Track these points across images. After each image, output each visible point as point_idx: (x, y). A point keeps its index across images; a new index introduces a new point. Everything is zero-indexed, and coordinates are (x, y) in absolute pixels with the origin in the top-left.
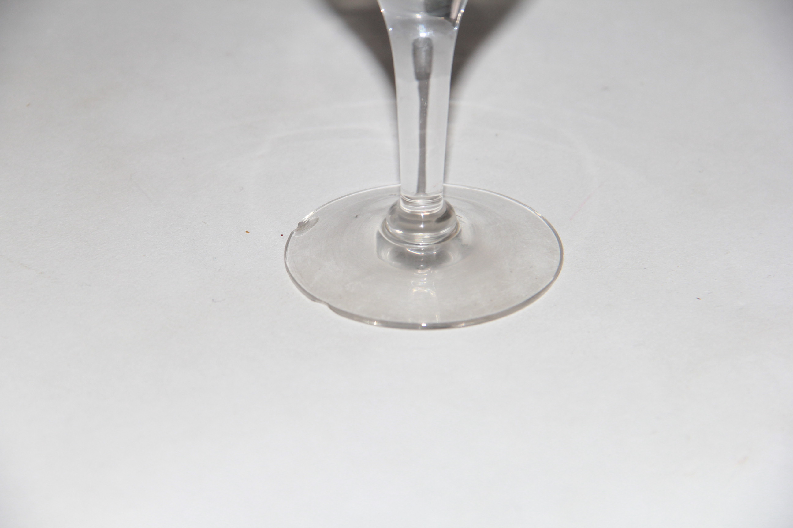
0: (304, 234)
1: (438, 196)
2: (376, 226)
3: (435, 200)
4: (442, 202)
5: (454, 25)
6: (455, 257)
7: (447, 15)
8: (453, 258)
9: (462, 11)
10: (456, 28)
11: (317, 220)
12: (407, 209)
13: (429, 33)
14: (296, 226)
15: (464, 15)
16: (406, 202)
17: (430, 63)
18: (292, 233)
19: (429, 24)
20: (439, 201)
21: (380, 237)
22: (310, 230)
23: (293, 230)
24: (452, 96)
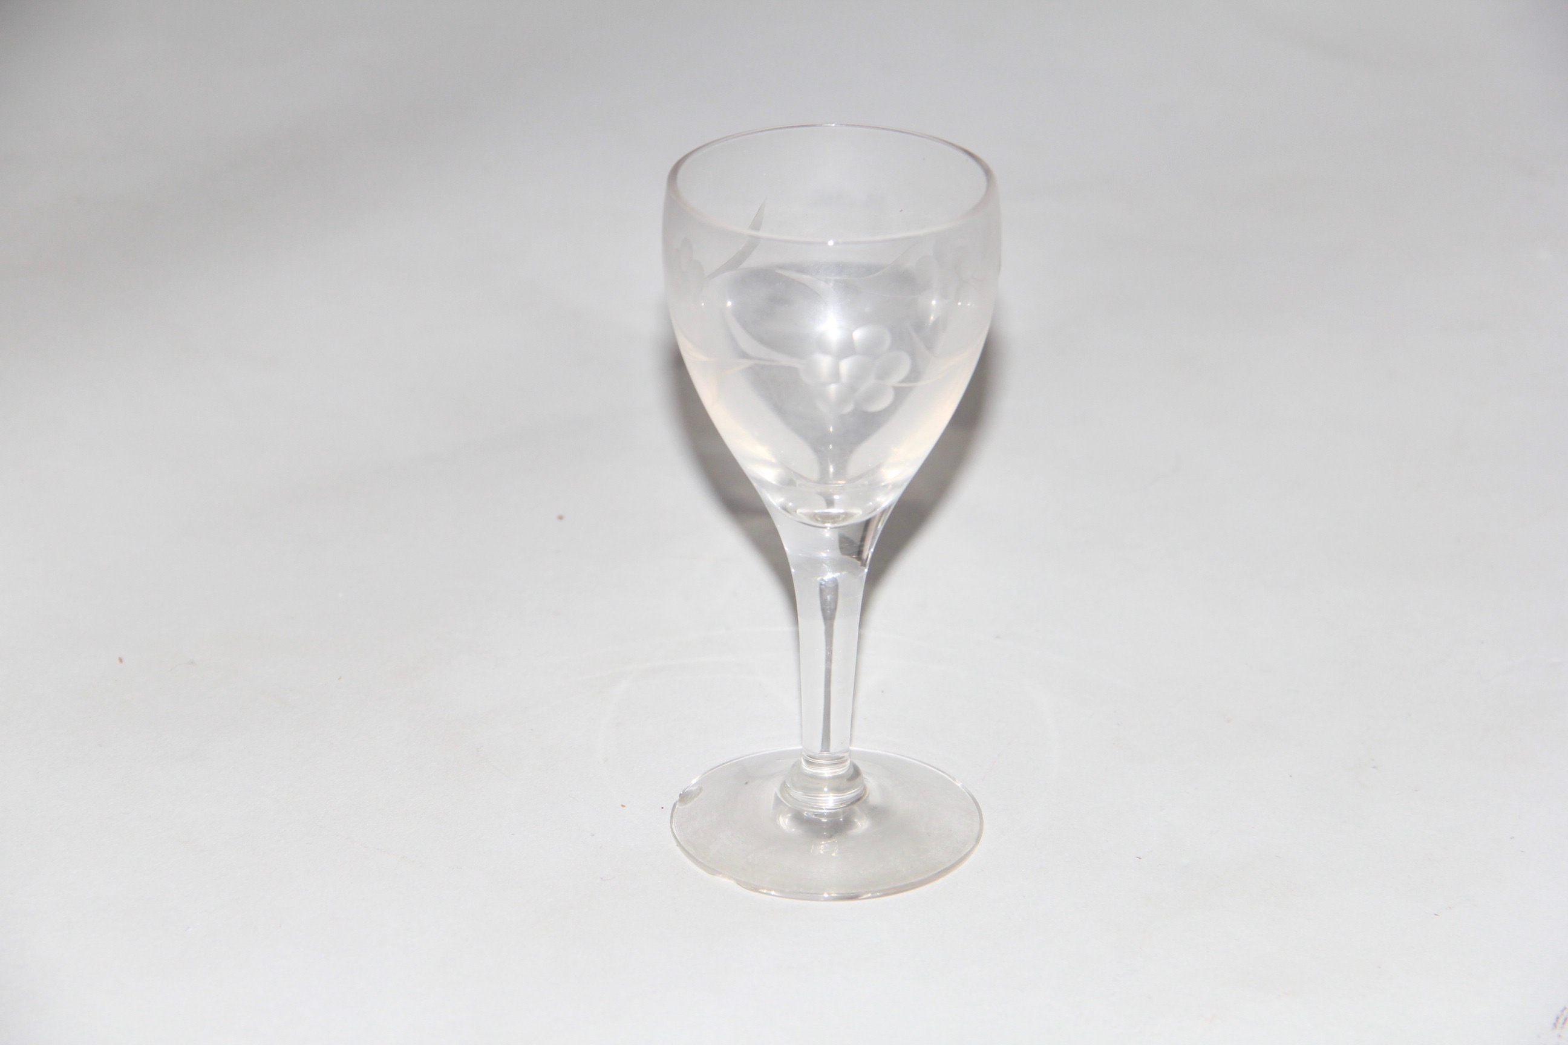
0: (689, 805)
1: (843, 757)
2: (773, 789)
3: (838, 760)
4: (849, 761)
5: (864, 565)
6: (862, 825)
7: (859, 553)
8: (859, 824)
9: (872, 550)
10: (866, 570)
11: (701, 789)
12: (808, 769)
13: (837, 575)
14: (677, 798)
15: (874, 554)
16: (808, 762)
17: (835, 601)
18: (675, 805)
19: (838, 566)
20: (845, 761)
21: (777, 800)
22: (695, 800)
23: (675, 802)
24: (861, 624)
